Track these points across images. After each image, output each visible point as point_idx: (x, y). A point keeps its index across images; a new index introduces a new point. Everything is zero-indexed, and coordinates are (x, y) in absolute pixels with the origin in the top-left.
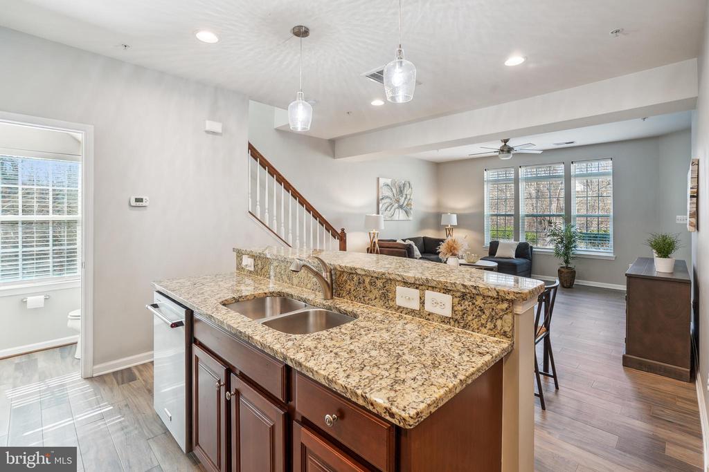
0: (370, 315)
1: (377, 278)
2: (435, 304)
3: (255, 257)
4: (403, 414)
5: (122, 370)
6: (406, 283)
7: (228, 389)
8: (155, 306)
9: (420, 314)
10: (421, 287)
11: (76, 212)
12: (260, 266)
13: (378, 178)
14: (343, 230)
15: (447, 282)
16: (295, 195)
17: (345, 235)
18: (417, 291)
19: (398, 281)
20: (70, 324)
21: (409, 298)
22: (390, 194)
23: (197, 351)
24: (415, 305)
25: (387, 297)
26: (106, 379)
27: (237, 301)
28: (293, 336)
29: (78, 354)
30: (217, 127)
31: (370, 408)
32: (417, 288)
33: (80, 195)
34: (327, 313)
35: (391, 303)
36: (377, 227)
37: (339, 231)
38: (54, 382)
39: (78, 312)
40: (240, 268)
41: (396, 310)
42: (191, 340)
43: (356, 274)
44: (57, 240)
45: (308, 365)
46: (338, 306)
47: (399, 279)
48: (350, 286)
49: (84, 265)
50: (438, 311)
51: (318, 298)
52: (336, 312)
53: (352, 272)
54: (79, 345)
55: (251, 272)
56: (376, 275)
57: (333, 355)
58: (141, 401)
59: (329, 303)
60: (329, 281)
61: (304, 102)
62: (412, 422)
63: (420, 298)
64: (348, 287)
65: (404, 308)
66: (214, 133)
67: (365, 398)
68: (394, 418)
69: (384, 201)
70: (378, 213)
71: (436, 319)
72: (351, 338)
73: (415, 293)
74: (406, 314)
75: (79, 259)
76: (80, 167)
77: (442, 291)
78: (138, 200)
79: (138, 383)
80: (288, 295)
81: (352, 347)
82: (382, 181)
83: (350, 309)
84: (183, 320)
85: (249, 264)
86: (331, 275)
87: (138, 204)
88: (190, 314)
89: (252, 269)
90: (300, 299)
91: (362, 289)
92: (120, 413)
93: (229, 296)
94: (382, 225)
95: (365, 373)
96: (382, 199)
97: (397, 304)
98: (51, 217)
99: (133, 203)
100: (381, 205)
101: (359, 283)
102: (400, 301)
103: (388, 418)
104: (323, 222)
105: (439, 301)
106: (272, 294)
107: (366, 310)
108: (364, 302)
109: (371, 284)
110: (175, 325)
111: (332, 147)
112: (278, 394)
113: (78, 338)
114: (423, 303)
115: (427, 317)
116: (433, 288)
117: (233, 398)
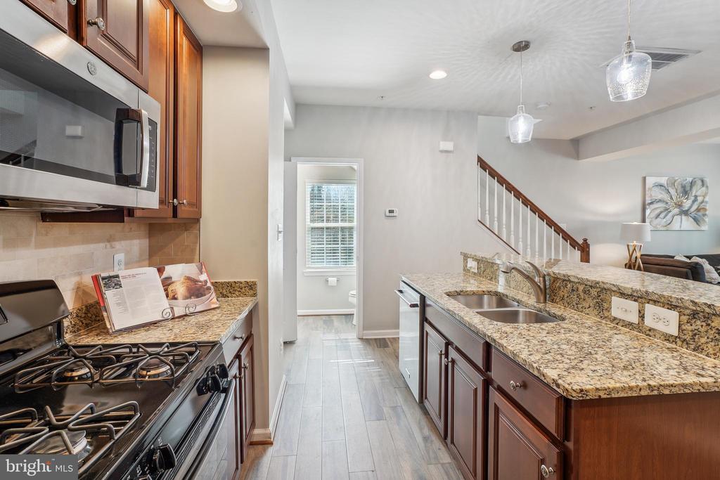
0: (579, 321)
1: (591, 287)
2: (656, 320)
3: (478, 261)
4: (567, 386)
5: (380, 339)
6: (623, 295)
7: (447, 356)
8: (401, 292)
9: (639, 327)
10: (640, 300)
11: (352, 221)
12: (483, 269)
13: (644, 179)
14: (585, 240)
15: (671, 297)
16: (526, 202)
17: (588, 246)
18: (636, 304)
19: (614, 291)
20: (351, 299)
21: (626, 311)
22: (666, 197)
23: (427, 328)
24: (634, 319)
25: (601, 306)
26: (371, 342)
27: (459, 293)
28: (495, 323)
29: (355, 322)
30: (449, 146)
31: (543, 378)
32: (635, 300)
33: (355, 208)
34: (537, 314)
35: (606, 314)
36: (639, 238)
37: (581, 242)
38: (343, 336)
39: (354, 292)
40: (466, 270)
41: (612, 321)
42: (424, 319)
43: (570, 281)
44: (343, 240)
45: (500, 341)
46: (548, 309)
47: (614, 289)
48: (564, 292)
49: (358, 259)
50: (660, 327)
51: (532, 301)
52: (546, 315)
53: (566, 280)
54: (355, 316)
55: (475, 273)
56: (589, 283)
57: (524, 340)
58: (391, 362)
59: (541, 306)
60: (542, 286)
61: (525, 114)
62: (574, 394)
63: (639, 311)
64: (562, 294)
65: (620, 320)
66: (447, 152)
67: (539, 370)
68: (559, 388)
69: (653, 206)
70: (644, 221)
71: (658, 336)
72: (548, 333)
73: (634, 306)
74: (622, 326)
75: (355, 255)
76: (355, 188)
77: (666, 306)
78: (391, 211)
79: (390, 350)
80: (504, 295)
81: (545, 339)
82: (650, 181)
83: (559, 313)
84: (419, 303)
85: (473, 266)
86: (544, 281)
87: (391, 214)
88: (423, 298)
89: (476, 271)
90: (514, 300)
91: (575, 297)
92: (379, 365)
93: (452, 289)
94: (648, 237)
95: (547, 356)
96: (652, 203)
97: (612, 314)
98: (340, 224)
99: (388, 214)
100: (648, 212)
101: (573, 290)
102: (615, 312)
103: (555, 387)
104: (558, 230)
105: (662, 317)
106: (489, 293)
107: (576, 316)
108: (577, 309)
109: (585, 292)
110: (413, 306)
111: (575, 147)
112: (480, 363)
113: (354, 311)
114: (642, 317)
115: (648, 332)
116: (655, 302)
117: (450, 364)
